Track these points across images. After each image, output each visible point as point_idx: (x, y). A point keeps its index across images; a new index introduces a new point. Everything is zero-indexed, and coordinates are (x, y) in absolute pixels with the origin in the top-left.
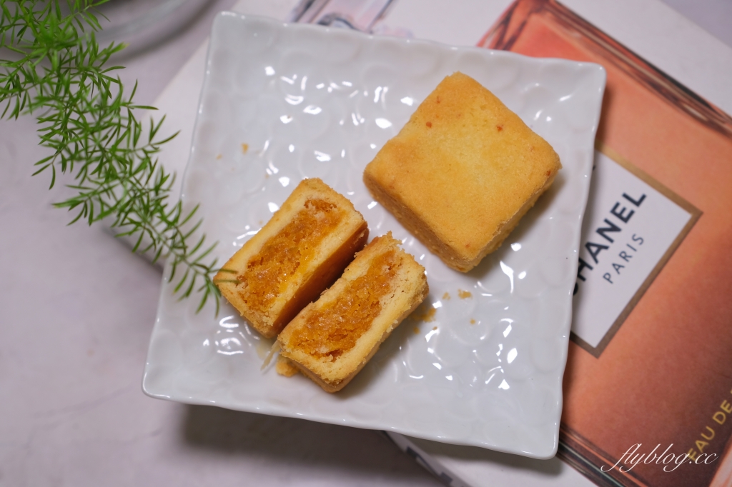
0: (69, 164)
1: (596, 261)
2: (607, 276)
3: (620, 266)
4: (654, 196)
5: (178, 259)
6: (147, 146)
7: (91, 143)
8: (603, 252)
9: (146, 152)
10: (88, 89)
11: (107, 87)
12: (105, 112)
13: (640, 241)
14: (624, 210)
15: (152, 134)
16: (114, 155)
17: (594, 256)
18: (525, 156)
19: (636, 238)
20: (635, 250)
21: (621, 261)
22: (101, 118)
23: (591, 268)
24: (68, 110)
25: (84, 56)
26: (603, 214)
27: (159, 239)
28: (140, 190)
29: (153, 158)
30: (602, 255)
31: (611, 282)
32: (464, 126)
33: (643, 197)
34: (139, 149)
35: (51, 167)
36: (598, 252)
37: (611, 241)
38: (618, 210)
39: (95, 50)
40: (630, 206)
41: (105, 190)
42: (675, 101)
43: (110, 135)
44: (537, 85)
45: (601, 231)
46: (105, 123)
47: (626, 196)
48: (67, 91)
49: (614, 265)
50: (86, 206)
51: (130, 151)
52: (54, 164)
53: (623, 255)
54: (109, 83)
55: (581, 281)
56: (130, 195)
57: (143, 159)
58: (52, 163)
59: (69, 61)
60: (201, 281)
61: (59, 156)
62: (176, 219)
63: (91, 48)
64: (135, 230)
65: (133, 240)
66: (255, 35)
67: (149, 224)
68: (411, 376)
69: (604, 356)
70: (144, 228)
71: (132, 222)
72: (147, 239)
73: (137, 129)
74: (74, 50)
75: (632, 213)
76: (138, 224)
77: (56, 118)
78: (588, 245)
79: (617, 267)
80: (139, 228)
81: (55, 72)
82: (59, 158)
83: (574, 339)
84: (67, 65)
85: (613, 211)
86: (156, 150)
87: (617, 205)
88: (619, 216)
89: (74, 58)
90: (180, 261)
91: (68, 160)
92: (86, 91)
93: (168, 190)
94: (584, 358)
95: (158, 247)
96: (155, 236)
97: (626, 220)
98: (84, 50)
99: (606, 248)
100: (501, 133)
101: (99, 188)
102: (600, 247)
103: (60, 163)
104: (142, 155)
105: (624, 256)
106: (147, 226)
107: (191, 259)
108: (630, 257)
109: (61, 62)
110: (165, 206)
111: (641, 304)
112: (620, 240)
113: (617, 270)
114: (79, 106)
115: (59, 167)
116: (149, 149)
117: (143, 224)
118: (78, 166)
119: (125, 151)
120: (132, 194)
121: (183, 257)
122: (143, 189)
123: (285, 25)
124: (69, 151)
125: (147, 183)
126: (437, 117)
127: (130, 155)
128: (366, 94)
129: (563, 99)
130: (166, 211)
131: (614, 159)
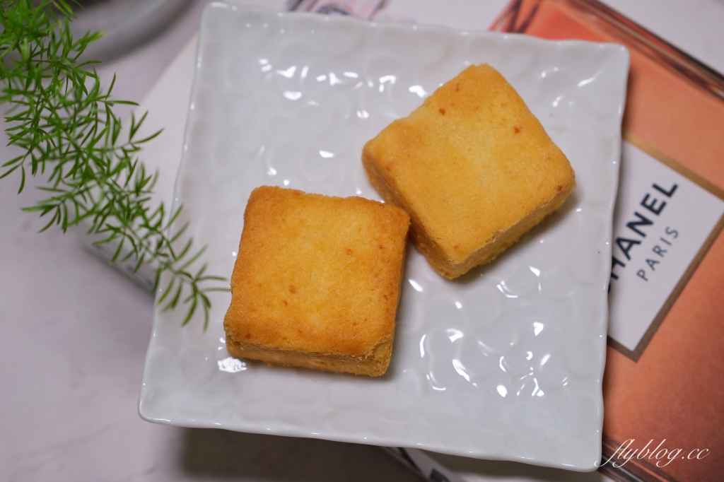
0: (40, 165)
1: (628, 257)
2: (641, 274)
3: (654, 262)
4: (686, 185)
5: (163, 266)
6: (126, 144)
7: (65, 141)
8: (635, 247)
9: (125, 152)
10: (61, 83)
11: (82, 81)
12: (80, 106)
13: (674, 234)
14: (655, 201)
15: (133, 132)
16: (90, 155)
17: (626, 252)
18: (537, 165)
19: (670, 230)
20: (669, 244)
21: (655, 257)
22: (76, 111)
23: (623, 265)
24: (39, 107)
25: (57, 47)
26: (633, 207)
27: (141, 245)
28: (119, 193)
29: (134, 157)
30: (634, 251)
31: (646, 279)
32: (479, 120)
33: (675, 188)
34: (118, 148)
35: (20, 168)
36: (629, 247)
37: (643, 235)
38: (649, 202)
39: (70, 41)
40: (661, 198)
41: (81, 193)
42: (702, 84)
43: (86, 133)
44: (556, 69)
45: (631, 225)
46: (81, 118)
47: (656, 187)
48: (38, 84)
49: (648, 261)
50: (59, 211)
51: (108, 150)
52: (24, 164)
53: (657, 250)
54: (84, 77)
55: (614, 280)
56: (108, 198)
57: (122, 159)
58: (22, 164)
59: (40, 53)
60: (187, 290)
61: (30, 156)
62: (159, 223)
63: (65, 39)
64: (113, 237)
65: (111, 248)
66: (248, 25)
67: (130, 228)
68: (434, 388)
69: (643, 360)
70: (124, 234)
71: (110, 228)
72: (128, 246)
73: (117, 127)
74: (46, 41)
75: (663, 205)
76: (117, 230)
77: (24, 116)
78: (619, 241)
79: (651, 263)
80: (118, 234)
81: (25, 64)
82: (29, 159)
83: (611, 343)
84: (38, 57)
85: (643, 204)
86: (136, 149)
87: (647, 197)
88: (650, 208)
89: (46, 50)
90: (165, 268)
91: (40, 160)
92: (59, 85)
93: (149, 192)
94: (621, 361)
95: (140, 254)
96: (136, 242)
97: (657, 212)
98: (57, 40)
99: (638, 243)
100: (517, 135)
101: (73, 190)
102: (632, 243)
103: (30, 164)
104: (121, 154)
105: (659, 252)
106: (128, 232)
107: (177, 266)
108: (665, 251)
109: (32, 54)
110: (147, 209)
111: (680, 301)
112: (653, 234)
113: (651, 266)
114: (52, 102)
115: (29, 169)
116: (129, 147)
117: (122, 230)
118: (50, 166)
119: (102, 151)
120: (110, 196)
121: (167, 265)
122: (122, 191)
123: (281, 15)
124: (40, 149)
125: (126, 184)
126: (453, 105)
127: (108, 154)
128: (371, 84)
129: (583, 83)
130: (148, 214)
131: (640, 148)
